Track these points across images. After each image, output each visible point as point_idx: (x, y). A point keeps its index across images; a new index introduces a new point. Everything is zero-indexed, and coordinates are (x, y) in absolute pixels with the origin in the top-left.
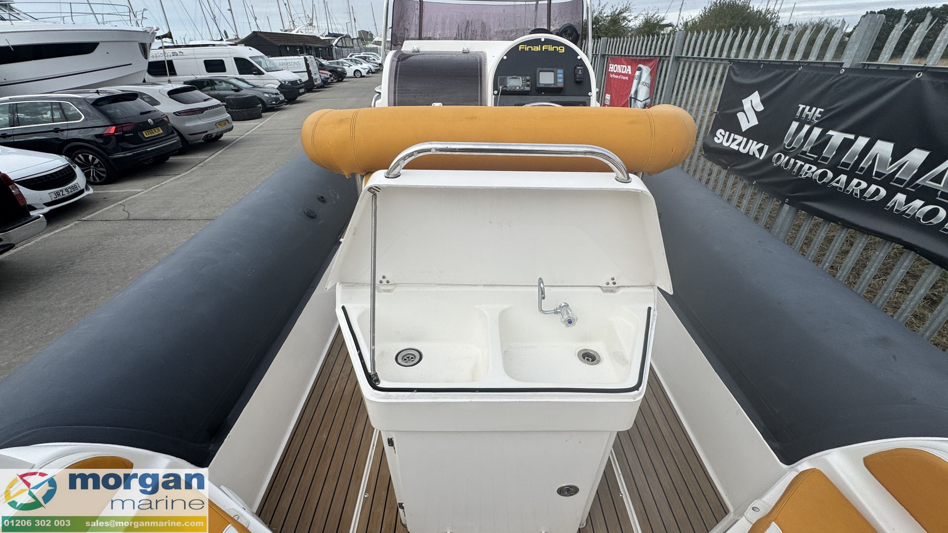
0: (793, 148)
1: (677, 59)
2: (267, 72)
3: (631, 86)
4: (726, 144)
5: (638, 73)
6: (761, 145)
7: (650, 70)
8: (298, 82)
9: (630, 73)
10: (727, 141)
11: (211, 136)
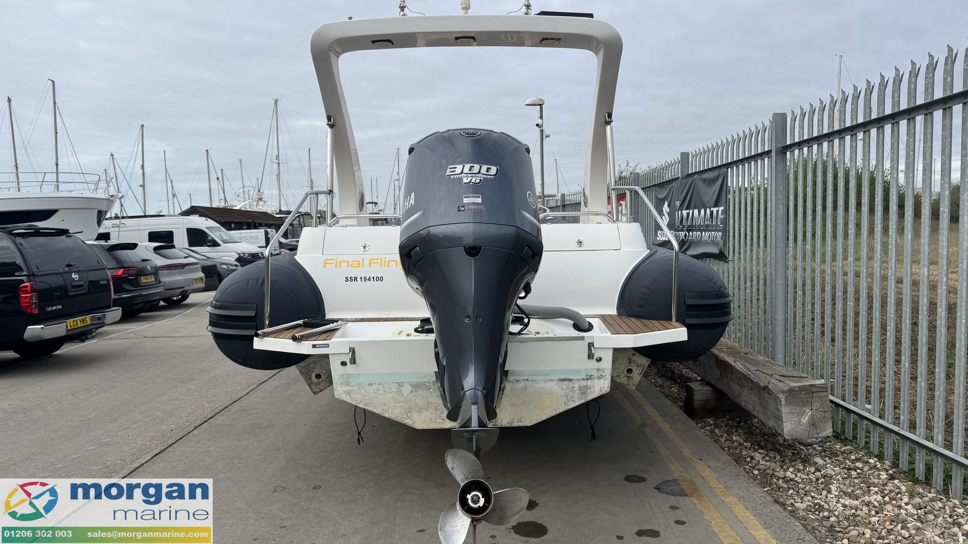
2: (224, 243)
8: (260, 254)
10: (662, 237)
11: (187, 292)
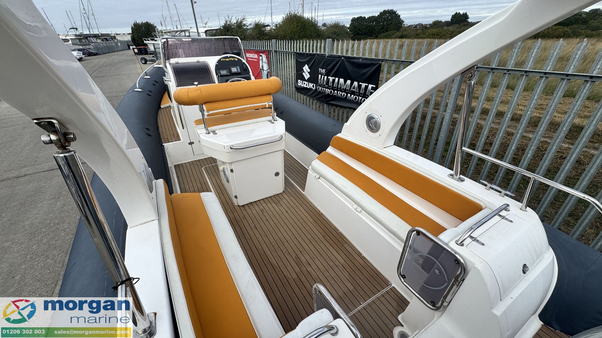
0: (321, 84)
1: (276, 51)
3: (260, 64)
4: (302, 86)
5: (261, 58)
6: (313, 84)
7: (266, 56)
9: (257, 57)
10: (302, 84)
